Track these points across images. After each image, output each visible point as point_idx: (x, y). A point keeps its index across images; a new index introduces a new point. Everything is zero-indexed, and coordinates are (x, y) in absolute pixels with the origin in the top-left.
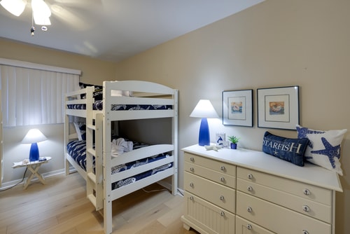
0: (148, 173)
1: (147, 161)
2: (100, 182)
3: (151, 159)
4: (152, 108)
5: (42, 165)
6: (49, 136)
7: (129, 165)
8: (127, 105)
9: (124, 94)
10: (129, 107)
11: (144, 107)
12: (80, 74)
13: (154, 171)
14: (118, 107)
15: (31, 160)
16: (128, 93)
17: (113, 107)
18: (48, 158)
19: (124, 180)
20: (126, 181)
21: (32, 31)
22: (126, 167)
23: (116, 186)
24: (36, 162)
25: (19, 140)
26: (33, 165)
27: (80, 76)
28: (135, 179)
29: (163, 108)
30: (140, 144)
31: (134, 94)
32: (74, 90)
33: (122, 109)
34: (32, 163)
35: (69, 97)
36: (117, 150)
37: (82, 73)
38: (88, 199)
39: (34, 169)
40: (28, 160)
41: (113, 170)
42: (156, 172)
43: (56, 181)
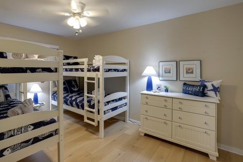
4: (118, 71)
7: (108, 103)
8: (109, 69)
13: (118, 107)
19: (107, 110)
23: (105, 113)
28: (111, 110)
29: (122, 71)
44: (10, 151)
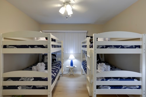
0: (120, 87)
1: (119, 79)
2: (91, 83)
3: (121, 79)
4: (122, 47)
5: (74, 68)
6: (76, 58)
7: (107, 79)
8: (106, 46)
9: (105, 40)
10: (107, 47)
11: (117, 47)
12: (87, 32)
13: (124, 87)
14: (101, 47)
15: (71, 66)
16: (107, 39)
17: (98, 47)
18: (76, 66)
19: (103, 86)
20: (105, 87)
21: (67, 18)
22: (105, 79)
23: (99, 87)
24: (72, 67)
25: (68, 58)
26: (71, 68)
27: (87, 33)
28: (110, 88)
29: (131, 47)
30: (115, 68)
31: (111, 39)
32: (85, 39)
33: (103, 47)
34: (71, 67)
35: (83, 42)
36: (101, 69)
37: (88, 32)
38: (87, 88)
39: (72, 69)
40: (70, 66)
41: (98, 79)
42: (125, 88)
43: (78, 76)
44: (21, 88)
